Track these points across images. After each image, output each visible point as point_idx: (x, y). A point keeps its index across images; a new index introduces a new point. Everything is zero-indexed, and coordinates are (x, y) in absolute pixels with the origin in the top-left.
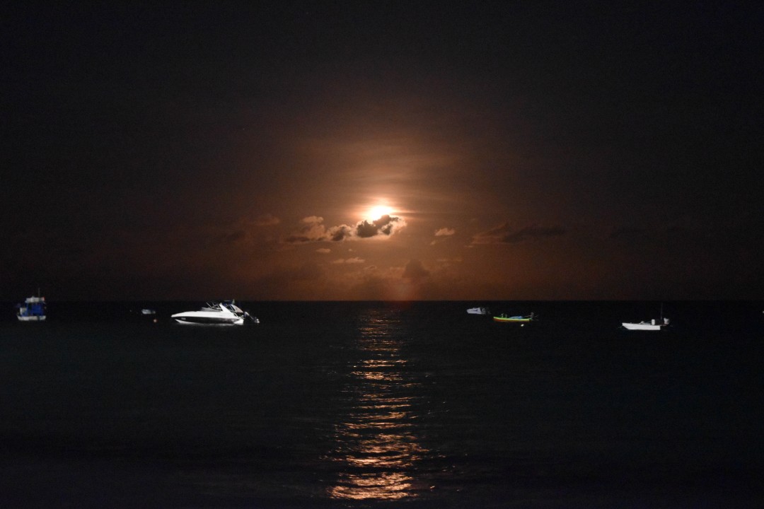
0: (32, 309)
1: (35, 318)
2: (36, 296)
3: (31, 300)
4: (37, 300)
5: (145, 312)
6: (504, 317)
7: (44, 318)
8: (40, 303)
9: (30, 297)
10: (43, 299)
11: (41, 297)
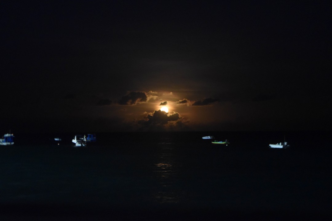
0: (7, 140)
1: (9, 143)
2: (9, 133)
3: (7, 135)
4: (10, 135)
5: (56, 139)
6: (216, 142)
7: (13, 143)
8: (11, 137)
9: (6, 134)
10: (12, 135)
11: (11, 134)
